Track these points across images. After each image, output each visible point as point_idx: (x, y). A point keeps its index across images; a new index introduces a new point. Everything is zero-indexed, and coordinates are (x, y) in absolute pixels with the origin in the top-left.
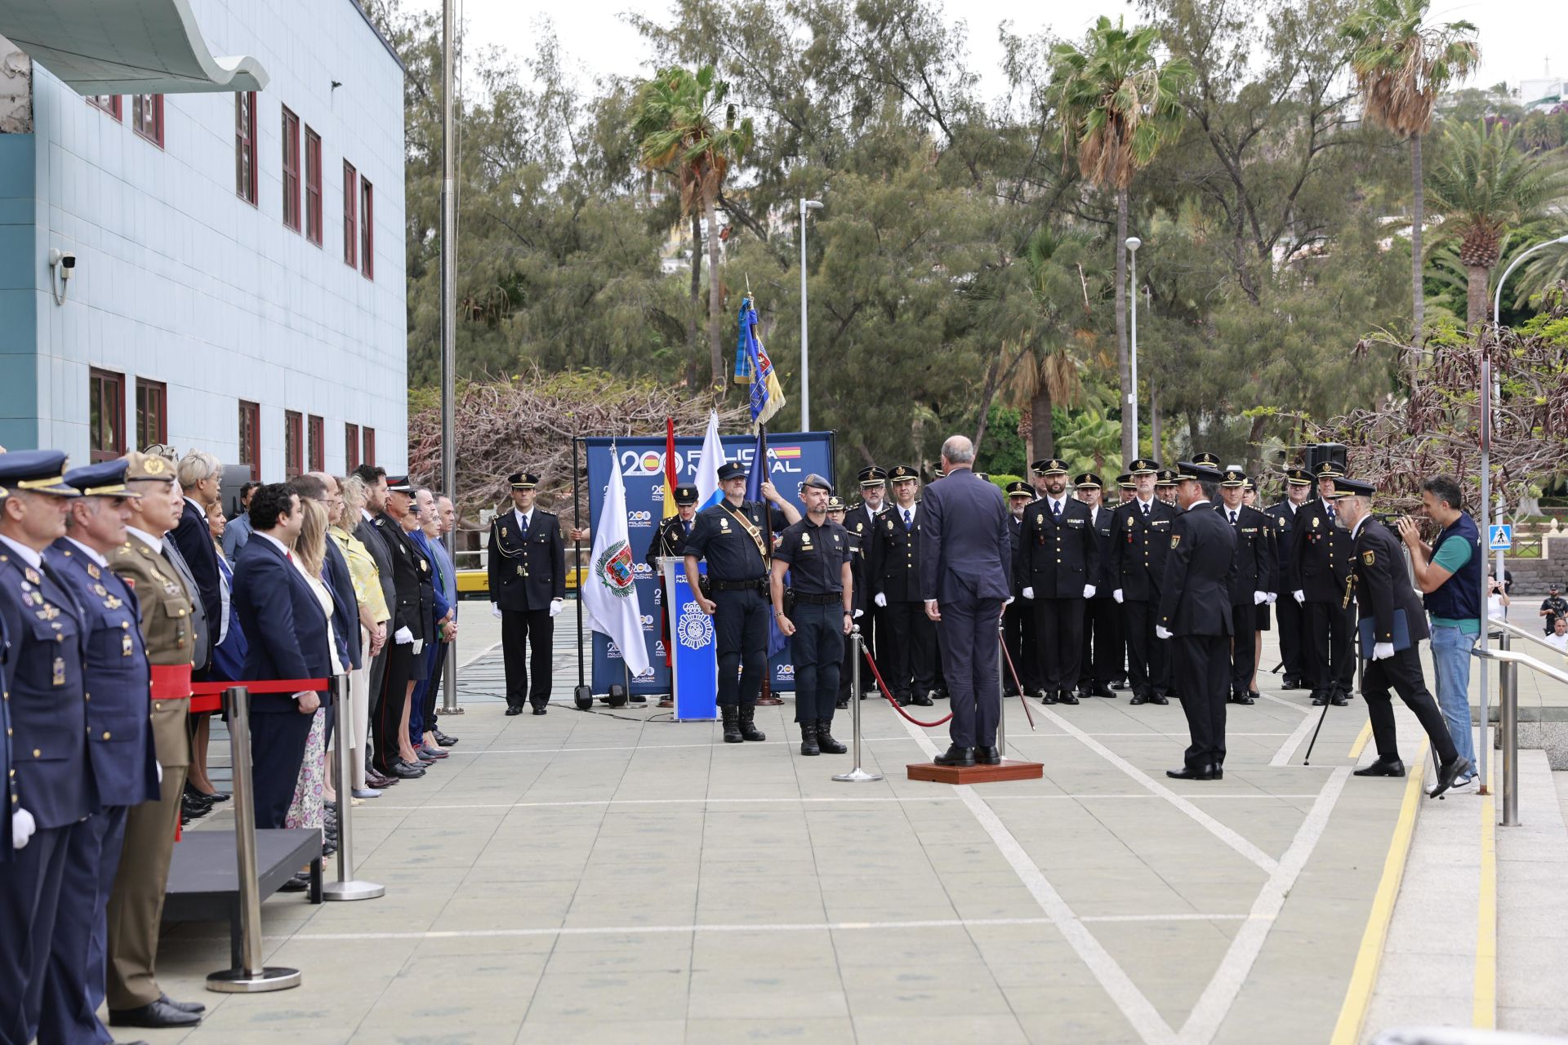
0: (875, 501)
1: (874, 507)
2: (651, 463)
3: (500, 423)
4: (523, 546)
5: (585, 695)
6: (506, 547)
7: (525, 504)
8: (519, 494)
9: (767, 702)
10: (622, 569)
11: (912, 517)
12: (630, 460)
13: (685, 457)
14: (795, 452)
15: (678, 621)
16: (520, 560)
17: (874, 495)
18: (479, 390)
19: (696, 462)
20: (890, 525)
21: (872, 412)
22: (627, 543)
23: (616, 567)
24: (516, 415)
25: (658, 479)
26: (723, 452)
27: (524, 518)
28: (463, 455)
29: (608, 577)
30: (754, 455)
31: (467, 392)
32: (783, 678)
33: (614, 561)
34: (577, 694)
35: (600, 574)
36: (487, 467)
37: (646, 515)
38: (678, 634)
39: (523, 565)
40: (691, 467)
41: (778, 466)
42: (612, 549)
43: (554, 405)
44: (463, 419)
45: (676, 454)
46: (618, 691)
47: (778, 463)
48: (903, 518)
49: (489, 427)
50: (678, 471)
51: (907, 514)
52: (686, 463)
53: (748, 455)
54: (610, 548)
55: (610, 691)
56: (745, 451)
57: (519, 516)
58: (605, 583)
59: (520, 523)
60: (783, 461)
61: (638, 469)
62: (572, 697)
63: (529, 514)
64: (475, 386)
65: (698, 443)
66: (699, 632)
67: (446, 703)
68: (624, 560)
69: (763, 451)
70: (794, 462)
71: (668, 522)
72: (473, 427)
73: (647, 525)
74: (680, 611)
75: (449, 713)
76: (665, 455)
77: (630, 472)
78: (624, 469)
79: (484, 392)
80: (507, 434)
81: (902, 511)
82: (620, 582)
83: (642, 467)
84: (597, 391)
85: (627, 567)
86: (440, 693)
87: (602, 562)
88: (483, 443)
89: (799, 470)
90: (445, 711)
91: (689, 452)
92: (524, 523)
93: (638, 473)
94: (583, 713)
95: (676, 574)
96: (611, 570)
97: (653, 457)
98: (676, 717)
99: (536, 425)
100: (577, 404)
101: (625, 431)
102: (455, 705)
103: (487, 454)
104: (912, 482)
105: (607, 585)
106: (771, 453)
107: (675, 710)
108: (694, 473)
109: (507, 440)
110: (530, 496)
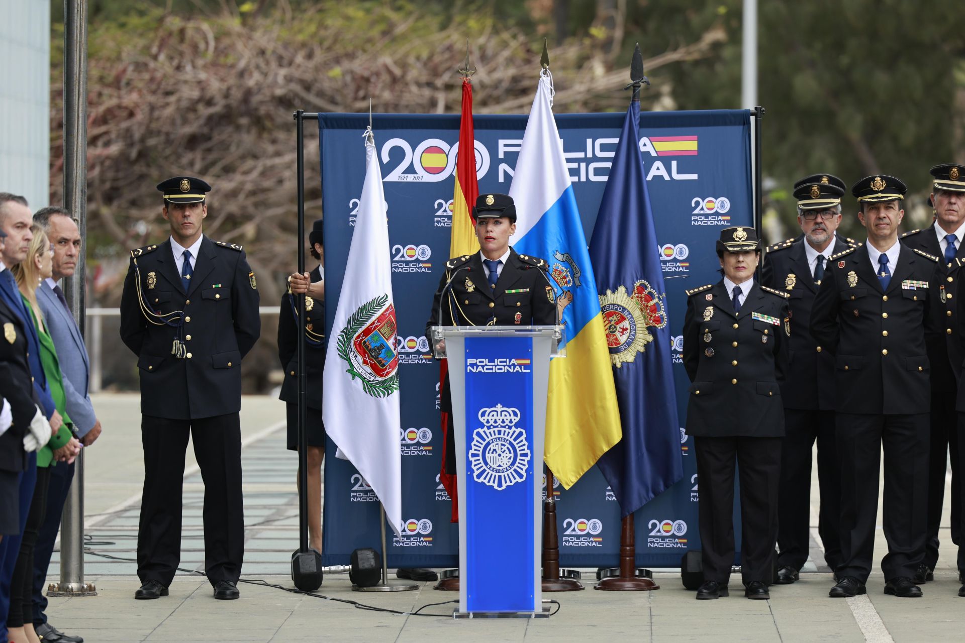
0: (821, 237)
1: (819, 247)
2: (435, 160)
3: (215, 86)
4: (182, 306)
5: (308, 565)
6: (155, 307)
7: (190, 232)
8: (177, 214)
9: (628, 585)
10: (382, 346)
11: (892, 266)
12: (397, 155)
13: (493, 151)
14: (690, 145)
15: (469, 439)
16: (179, 330)
17: (820, 227)
18: (182, 32)
19: (512, 159)
20: (853, 278)
21: (881, 79)
22: (390, 301)
23: (372, 341)
24: (241, 74)
25: (445, 190)
26: (560, 142)
27: (187, 255)
28: (152, 142)
29: (358, 361)
30: (617, 148)
31: (161, 33)
32: (657, 544)
33: (367, 332)
34: (296, 563)
35: (345, 356)
36: (192, 164)
37: (423, 252)
38: (469, 463)
39: (183, 340)
40: (503, 167)
41: (657, 170)
42: (364, 311)
43: (310, 56)
44: (152, 80)
45: (477, 144)
46: (367, 559)
47: (658, 164)
48: (876, 267)
49: (196, 94)
50: (480, 175)
51: (883, 260)
52: (495, 162)
53: (604, 148)
54: (361, 310)
55: (352, 559)
56: (599, 141)
57: (178, 250)
58: (353, 373)
59: (179, 263)
60: (666, 159)
61: (411, 170)
62: (288, 568)
63: (194, 249)
64: (174, 23)
65: (518, 125)
66: (505, 460)
67: (65, 575)
68: (385, 330)
69: (632, 145)
70: (686, 162)
71: (460, 263)
72: (168, 93)
73: (424, 268)
74: (473, 423)
75: (70, 593)
76: (456, 146)
77: (395, 176)
78: (386, 169)
79: (190, 33)
80: (228, 107)
81: (874, 254)
82: (378, 369)
83: (417, 167)
84: (385, 33)
85: (390, 343)
86: (56, 557)
87: (347, 333)
88: (185, 121)
89: (694, 177)
90: (63, 590)
91: (501, 142)
92: (187, 263)
93: (410, 178)
94: (305, 598)
95: (468, 356)
96: (363, 349)
97: (438, 150)
98: (463, 608)
99: (279, 92)
100: (351, 56)
101: (433, 103)
102: (80, 579)
103: (192, 142)
104: (896, 205)
105: (354, 375)
106: (645, 145)
107: (462, 594)
108: (508, 178)
109: (227, 117)
110: (196, 216)
